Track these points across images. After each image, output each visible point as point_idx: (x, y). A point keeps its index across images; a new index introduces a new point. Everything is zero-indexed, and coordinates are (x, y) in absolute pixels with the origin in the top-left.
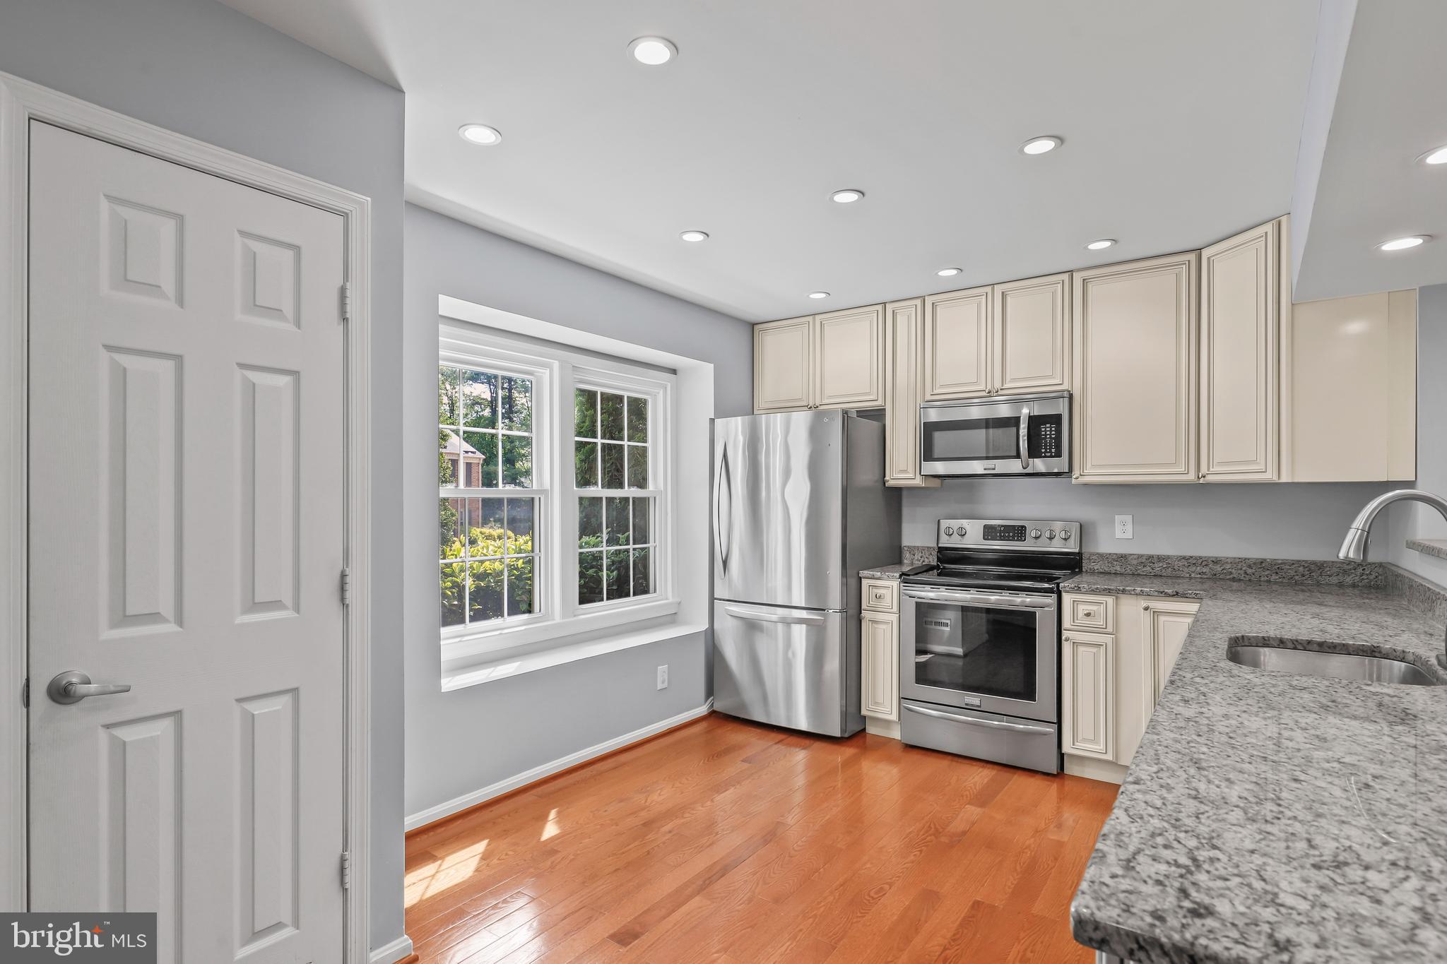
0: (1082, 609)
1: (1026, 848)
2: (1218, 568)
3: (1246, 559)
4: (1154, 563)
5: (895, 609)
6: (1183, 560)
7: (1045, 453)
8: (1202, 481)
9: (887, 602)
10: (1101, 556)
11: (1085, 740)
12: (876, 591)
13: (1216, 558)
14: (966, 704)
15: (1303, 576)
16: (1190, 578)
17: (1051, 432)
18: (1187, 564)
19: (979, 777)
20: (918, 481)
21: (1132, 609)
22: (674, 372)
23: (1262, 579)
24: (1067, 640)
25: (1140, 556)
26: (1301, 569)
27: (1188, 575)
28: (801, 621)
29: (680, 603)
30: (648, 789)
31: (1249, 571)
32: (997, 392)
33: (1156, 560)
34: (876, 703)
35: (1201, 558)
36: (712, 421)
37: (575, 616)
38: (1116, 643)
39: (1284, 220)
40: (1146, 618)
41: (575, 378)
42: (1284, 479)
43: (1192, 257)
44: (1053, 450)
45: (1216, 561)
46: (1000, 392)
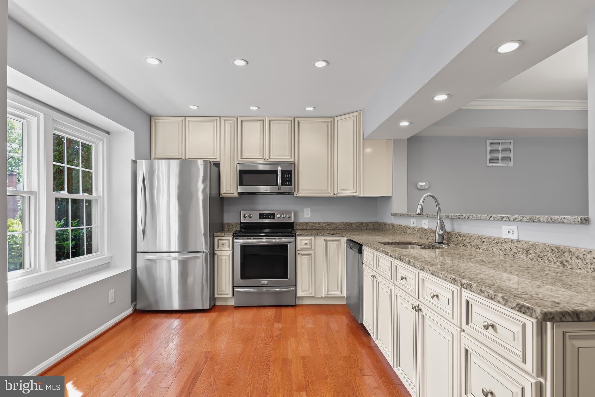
0: (304, 242)
1: (304, 333)
2: (335, 226)
3: (343, 222)
5: (231, 249)
6: (326, 224)
7: (286, 184)
8: (335, 196)
9: (227, 246)
10: (300, 223)
11: (305, 290)
12: (222, 242)
13: (335, 222)
14: (262, 285)
15: (358, 227)
16: (328, 229)
17: (288, 177)
19: (270, 313)
20: (235, 195)
21: (320, 241)
22: (108, 133)
23: (347, 229)
24: (299, 254)
26: (357, 224)
27: (327, 229)
28: (175, 259)
29: (112, 256)
30: (123, 355)
31: (344, 226)
32: (268, 160)
33: (317, 224)
34: (222, 291)
35: (330, 223)
36: (134, 162)
37: (55, 268)
38: (315, 253)
39: (361, 112)
40: (324, 243)
41: (53, 127)
42: (362, 195)
43: (332, 119)
44: (289, 183)
45: (335, 224)
46: (269, 160)
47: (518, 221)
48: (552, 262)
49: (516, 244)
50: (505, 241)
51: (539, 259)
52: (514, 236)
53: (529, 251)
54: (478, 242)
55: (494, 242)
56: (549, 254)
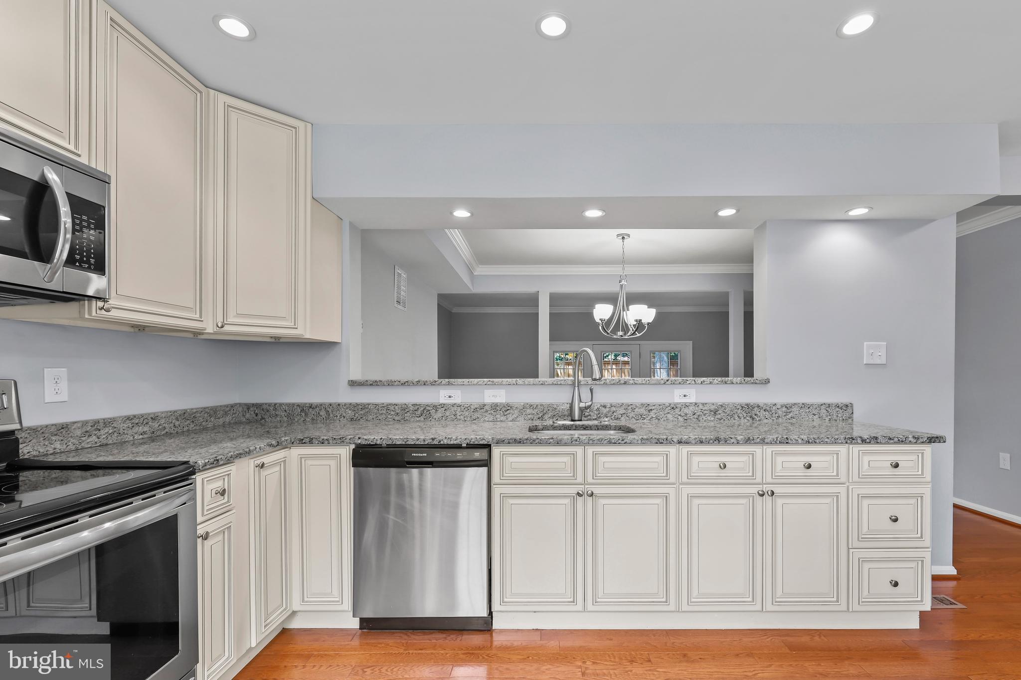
0: (212, 488)
4: (100, 430)
6: (128, 421)
7: (80, 261)
8: (217, 330)
11: (215, 661)
13: (154, 414)
17: (88, 230)
18: (131, 426)
24: (201, 537)
25: (85, 423)
31: (177, 423)
33: (102, 424)
35: (142, 416)
42: (307, 335)
44: (92, 261)
45: (155, 418)
47: (707, 384)
48: (742, 418)
49: (701, 407)
50: (686, 406)
51: (729, 417)
52: (692, 399)
53: (717, 411)
54: (642, 411)
55: (669, 408)
56: (739, 411)
